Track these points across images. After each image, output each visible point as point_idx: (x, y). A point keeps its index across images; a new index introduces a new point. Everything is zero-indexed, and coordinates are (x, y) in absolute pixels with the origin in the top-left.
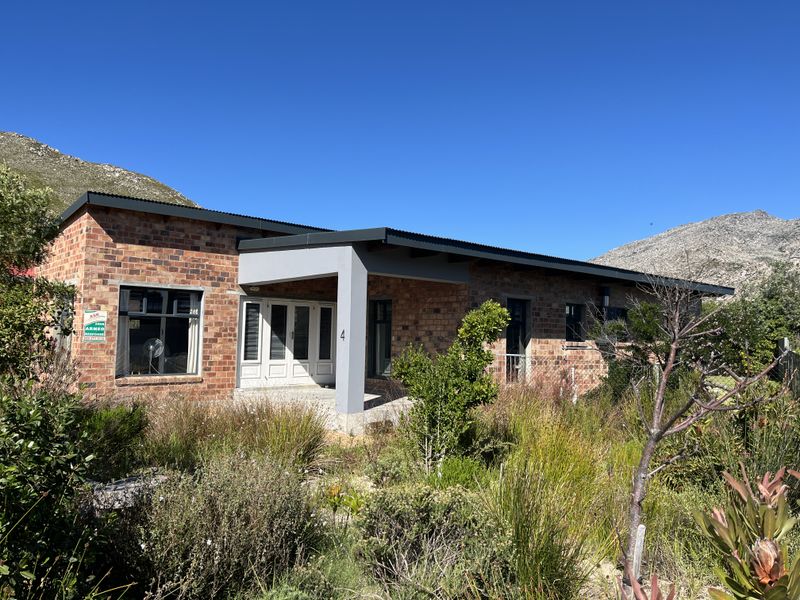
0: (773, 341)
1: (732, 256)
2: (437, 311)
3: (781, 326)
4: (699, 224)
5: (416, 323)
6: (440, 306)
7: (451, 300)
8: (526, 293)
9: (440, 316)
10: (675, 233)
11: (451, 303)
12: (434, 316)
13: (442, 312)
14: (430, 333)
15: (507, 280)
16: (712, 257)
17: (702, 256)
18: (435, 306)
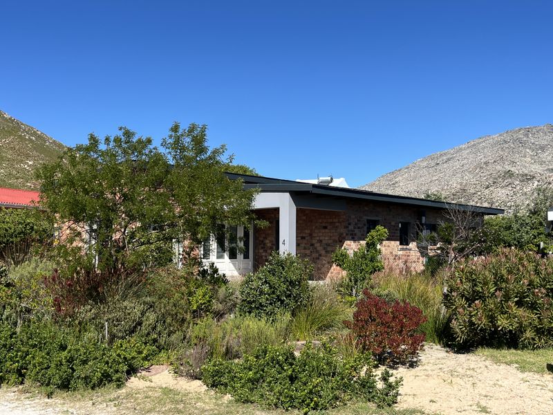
0: (536, 245)
1: (525, 167)
2: (325, 228)
3: (541, 234)
4: (496, 137)
5: (310, 235)
6: (326, 225)
7: (334, 221)
8: (377, 216)
9: (326, 230)
10: (473, 145)
11: (335, 223)
12: (323, 231)
13: (328, 228)
14: (321, 241)
15: (366, 209)
16: (508, 168)
17: (499, 168)
18: (324, 225)
